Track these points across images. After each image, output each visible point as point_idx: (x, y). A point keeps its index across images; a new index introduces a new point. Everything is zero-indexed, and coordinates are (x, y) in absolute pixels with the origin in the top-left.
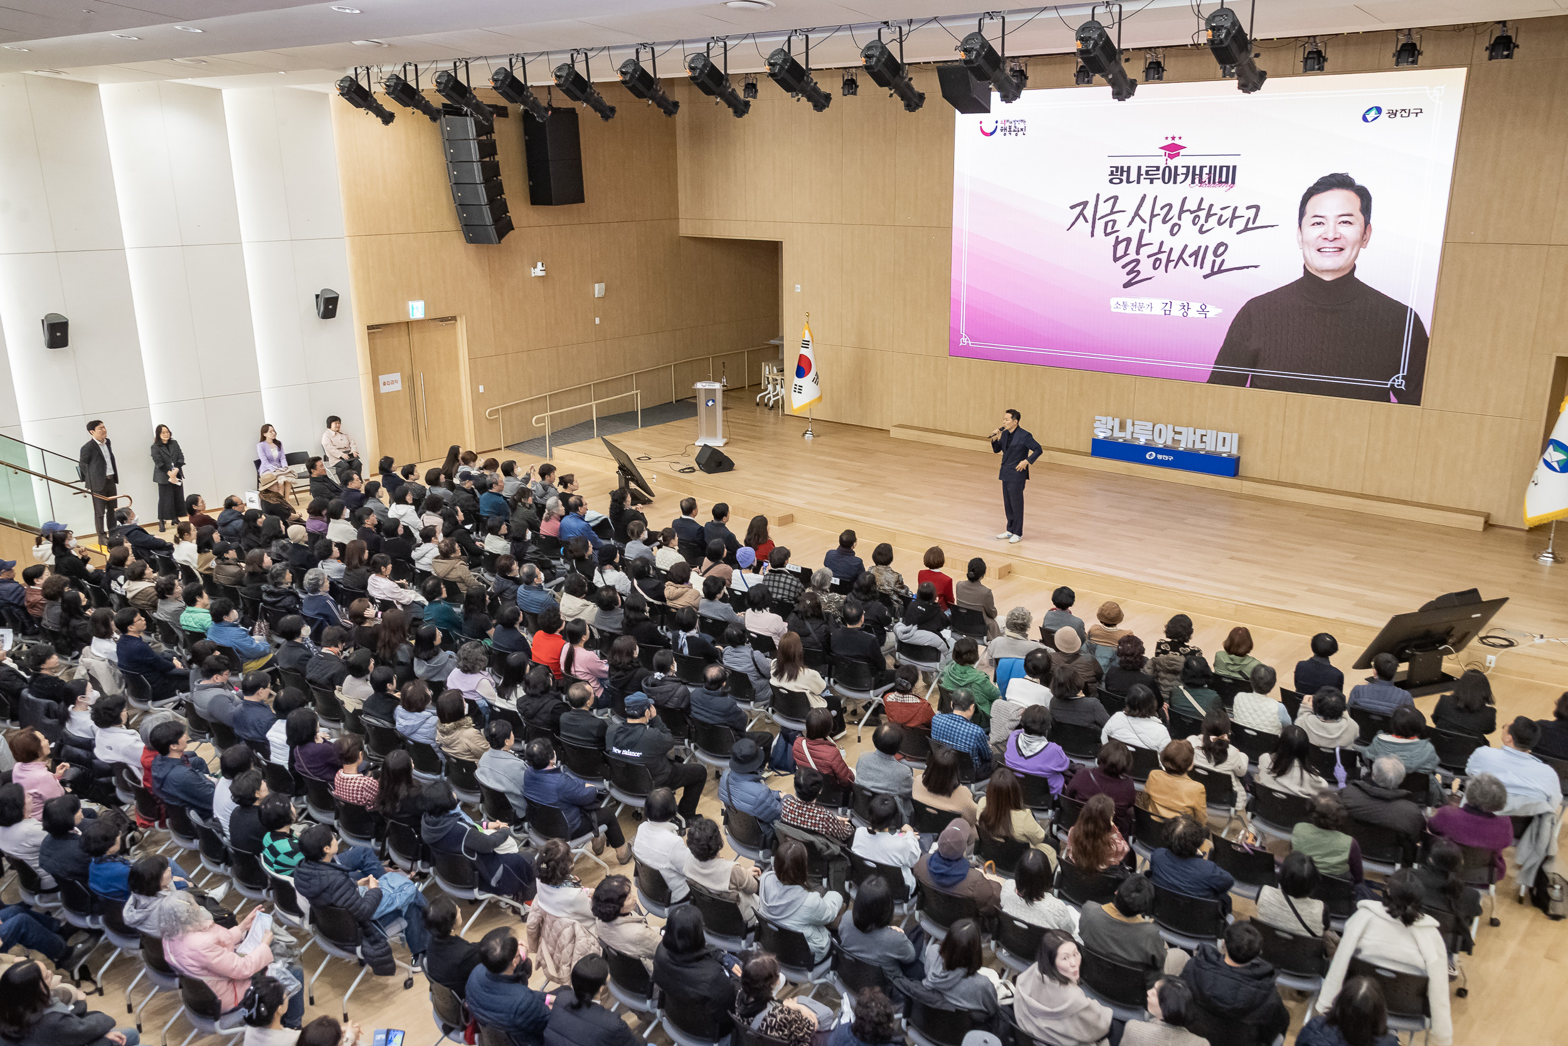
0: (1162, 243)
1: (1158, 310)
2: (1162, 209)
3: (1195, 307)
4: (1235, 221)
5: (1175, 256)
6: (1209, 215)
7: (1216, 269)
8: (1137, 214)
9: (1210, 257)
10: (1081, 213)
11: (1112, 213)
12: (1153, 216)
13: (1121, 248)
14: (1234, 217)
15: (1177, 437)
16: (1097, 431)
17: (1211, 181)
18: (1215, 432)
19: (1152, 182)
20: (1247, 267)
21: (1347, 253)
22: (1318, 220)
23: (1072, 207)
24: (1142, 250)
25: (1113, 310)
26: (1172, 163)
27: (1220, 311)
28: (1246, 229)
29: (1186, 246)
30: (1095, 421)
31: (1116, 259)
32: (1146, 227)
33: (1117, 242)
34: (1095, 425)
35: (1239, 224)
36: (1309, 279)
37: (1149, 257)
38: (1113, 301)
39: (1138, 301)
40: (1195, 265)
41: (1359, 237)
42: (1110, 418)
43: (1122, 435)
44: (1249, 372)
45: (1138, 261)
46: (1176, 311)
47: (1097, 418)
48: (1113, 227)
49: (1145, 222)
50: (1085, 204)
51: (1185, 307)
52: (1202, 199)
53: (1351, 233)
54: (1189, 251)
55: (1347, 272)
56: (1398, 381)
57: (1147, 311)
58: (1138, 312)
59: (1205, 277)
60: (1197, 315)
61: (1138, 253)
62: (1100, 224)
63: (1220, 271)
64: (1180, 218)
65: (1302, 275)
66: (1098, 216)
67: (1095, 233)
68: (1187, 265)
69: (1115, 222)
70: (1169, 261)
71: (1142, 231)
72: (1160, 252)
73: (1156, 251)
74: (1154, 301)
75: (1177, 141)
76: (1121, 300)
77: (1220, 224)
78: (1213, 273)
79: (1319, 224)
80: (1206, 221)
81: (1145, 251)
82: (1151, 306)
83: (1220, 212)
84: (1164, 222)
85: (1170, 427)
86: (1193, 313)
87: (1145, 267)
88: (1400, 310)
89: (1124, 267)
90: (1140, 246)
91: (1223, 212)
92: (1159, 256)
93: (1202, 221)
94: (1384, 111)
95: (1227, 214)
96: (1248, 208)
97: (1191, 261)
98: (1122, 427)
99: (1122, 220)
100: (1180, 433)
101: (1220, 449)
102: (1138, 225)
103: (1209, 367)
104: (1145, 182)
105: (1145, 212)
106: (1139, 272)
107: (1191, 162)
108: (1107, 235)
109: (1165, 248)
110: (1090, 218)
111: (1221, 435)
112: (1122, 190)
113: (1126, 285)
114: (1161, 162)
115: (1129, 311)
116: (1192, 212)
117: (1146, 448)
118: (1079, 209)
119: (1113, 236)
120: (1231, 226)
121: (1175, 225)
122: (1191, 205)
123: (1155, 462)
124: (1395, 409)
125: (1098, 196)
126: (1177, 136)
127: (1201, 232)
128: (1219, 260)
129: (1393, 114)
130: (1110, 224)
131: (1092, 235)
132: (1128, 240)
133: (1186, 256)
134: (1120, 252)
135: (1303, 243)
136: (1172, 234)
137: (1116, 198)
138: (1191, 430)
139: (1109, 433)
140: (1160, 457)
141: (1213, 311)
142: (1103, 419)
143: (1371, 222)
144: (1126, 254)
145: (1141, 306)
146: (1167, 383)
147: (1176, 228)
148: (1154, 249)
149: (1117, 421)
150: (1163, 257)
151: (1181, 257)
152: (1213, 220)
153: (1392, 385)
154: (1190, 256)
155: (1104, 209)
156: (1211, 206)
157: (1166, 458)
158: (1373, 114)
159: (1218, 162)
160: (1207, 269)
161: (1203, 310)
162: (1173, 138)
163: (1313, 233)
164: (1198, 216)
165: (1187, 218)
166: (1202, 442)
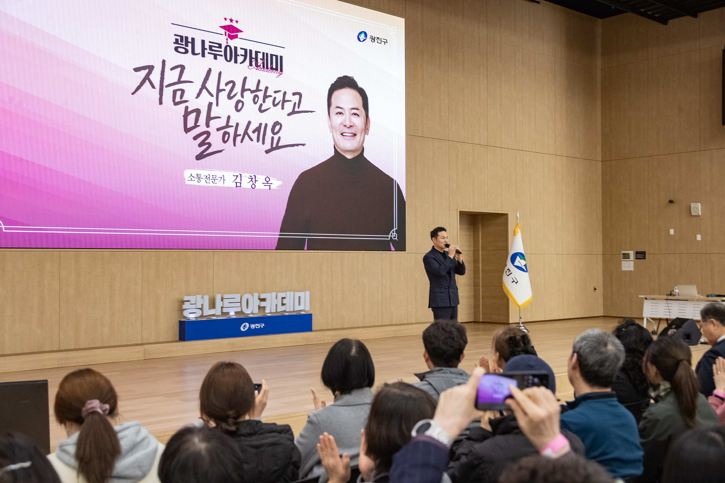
0: (229, 117)
1: (230, 183)
2: (227, 84)
3: (261, 179)
4: (286, 104)
5: (241, 131)
6: (265, 97)
7: (274, 146)
8: (204, 87)
9: (269, 134)
10: (147, 78)
11: (179, 82)
12: (219, 91)
13: (192, 118)
14: (284, 101)
15: (263, 304)
16: (186, 313)
17: (265, 67)
18: (292, 293)
19: (215, 58)
20: (297, 145)
21: (358, 137)
22: (339, 110)
23: (137, 70)
24: (212, 122)
25: (188, 183)
26: (233, 43)
27: (280, 183)
28: (293, 112)
29: (249, 123)
30: (183, 302)
31: (187, 130)
32: (213, 100)
33: (187, 113)
34: (184, 307)
35: (289, 107)
36: (338, 155)
37: (218, 130)
38: (187, 173)
39: (212, 173)
40: (258, 140)
41: (363, 126)
42: (199, 297)
43: (212, 312)
44: (307, 236)
45: (208, 134)
46: (246, 184)
47: (186, 298)
48: (182, 96)
49: (212, 96)
50: (151, 68)
51: (253, 179)
52: (259, 82)
53: (359, 122)
54: (252, 127)
55: (358, 153)
56: (393, 235)
57: (220, 184)
58: (211, 184)
59: (267, 152)
60: (262, 187)
61: (208, 125)
62: (168, 92)
63: (278, 147)
64: (242, 96)
65: (332, 154)
66: (165, 84)
67: (164, 100)
68: (252, 140)
69: (183, 91)
70: (236, 135)
71: (210, 104)
72: (227, 126)
73: (224, 124)
74: (225, 173)
75: (234, 24)
76: (194, 172)
77: (275, 105)
78: (272, 149)
79: (340, 113)
80: (264, 101)
81: (215, 124)
82: (223, 178)
83: (274, 95)
84: (230, 97)
85: (256, 295)
86: (259, 185)
87: (215, 139)
88: (388, 181)
89: (195, 138)
90: (209, 118)
91: (276, 95)
92: (227, 130)
93: (261, 101)
94: (369, 37)
95: (279, 97)
96: (294, 94)
97: (254, 136)
98: (213, 305)
99: (191, 91)
100: (264, 300)
101: (297, 308)
102: (205, 98)
103: (275, 235)
104: (209, 57)
105: (212, 85)
106: (210, 145)
107: (249, 46)
108: (176, 104)
109: (232, 123)
110: (157, 83)
111: (297, 294)
112: (187, 59)
113: (200, 157)
114: (223, 40)
115: (203, 183)
116: (252, 92)
117: (239, 321)
118: (144, 73)
119: (183, 106)
120: (283, 108)
121: (239, 102)
122: (251, 85)
123: (250, 333)
124: (394, 255)
125: (164, 62)
126: (234, 19)
127: (261, 111)
128: (276, 137)
129: (373, 39)
130: (179, 93)
131: (161, 103)
132: (198, 112)
133: (250, 132)
134: (191, 123)
135: (332, 127)
136: (238, 110)
137: (182, 68)
138: (274, 294)
139: (199, 312)
140: (253, 326)
141: (275, 183)
142: (192, 299)
143: (369, 116)
144: (196, 126)
145: (214, 179)
146: (243, 254)
147: (240, 105)
148: (222, 123)
149: (206, 298)
150: (231, 131)
151: (246, 133)
152: (269, 101)
153: (391, 237)
154: (254, 132)
155: (171, 76)
156: (267, 88)
157: (258, 326)
158: (362, 37)
159: (271, 50)
160: (268, 146)
161: (267, 182)
162: (231, 20)
163: (338, 120)
164: (256, 96)
165: (248, 97)
166: (283, 304)
